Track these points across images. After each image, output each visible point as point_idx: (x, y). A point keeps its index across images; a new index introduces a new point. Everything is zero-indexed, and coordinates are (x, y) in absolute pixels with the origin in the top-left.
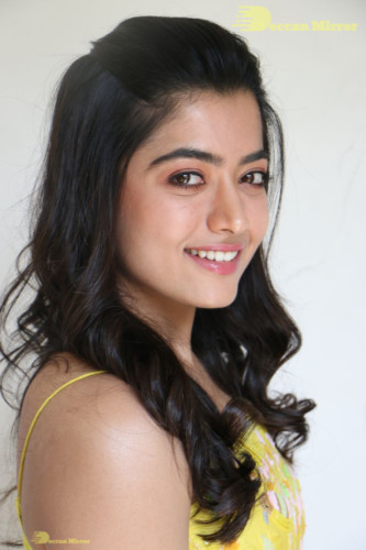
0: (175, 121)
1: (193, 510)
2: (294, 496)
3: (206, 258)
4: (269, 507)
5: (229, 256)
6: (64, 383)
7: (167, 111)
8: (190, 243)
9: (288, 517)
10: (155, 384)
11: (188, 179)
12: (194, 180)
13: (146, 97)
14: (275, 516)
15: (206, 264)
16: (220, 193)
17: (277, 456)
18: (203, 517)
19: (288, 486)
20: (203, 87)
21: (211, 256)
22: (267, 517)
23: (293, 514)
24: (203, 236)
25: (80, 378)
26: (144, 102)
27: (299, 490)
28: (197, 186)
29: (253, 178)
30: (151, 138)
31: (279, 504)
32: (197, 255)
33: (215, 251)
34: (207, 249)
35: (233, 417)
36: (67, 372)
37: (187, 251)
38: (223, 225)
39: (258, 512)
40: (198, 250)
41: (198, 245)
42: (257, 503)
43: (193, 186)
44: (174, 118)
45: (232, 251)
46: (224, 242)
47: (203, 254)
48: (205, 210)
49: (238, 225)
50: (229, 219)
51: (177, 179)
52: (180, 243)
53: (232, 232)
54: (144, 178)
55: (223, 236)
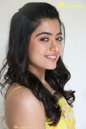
0: (41, 26)
1: (46, 118)
2: (72, 114)
3: (50, 58)
4: (65, 117)
5: (55, 57)
6: (14, 89)
7: (39, 23)
8: (46, 54)
9: (70, 119)
10: (37, 89)
11: (45, 39)
12: (46, 40)
13: (34, 20)
14: (66, 119)
15: (50, 59)
16: (52, 42)
17: (68, 105)
18: (49, 120)
19: (70, 112)
20: (47, 18)
21: (51, 57)
22: (64, 119)
23: (71, 118)
24: (49, 52)
25: (18, 88)
26: (33, 22)
27: (74, 113)
28: (47, 41)
29: (59, 39)
30: (36, 30)
31: (67, 116)
32: (47, 57)
33: (52, 56)
34: (50, 56)
35: (55, 97)
36: (15, 87)
37: (45, 56)
38: (54, 50)
39: (62, 118)
40: (47, 56)
41: (48, 55)
42: (62, 116)
43: (46, 41)
44: (41, 25)
45: (55, 56)
46: (54, 54)
47: (49, 57)
48: (49, 46)
49: (57, 49)
50: (55, 48)
51: (42, 39)
52: (43, 54)
53: (56, 51)
54: (34, 39)
55: (53, 52)
